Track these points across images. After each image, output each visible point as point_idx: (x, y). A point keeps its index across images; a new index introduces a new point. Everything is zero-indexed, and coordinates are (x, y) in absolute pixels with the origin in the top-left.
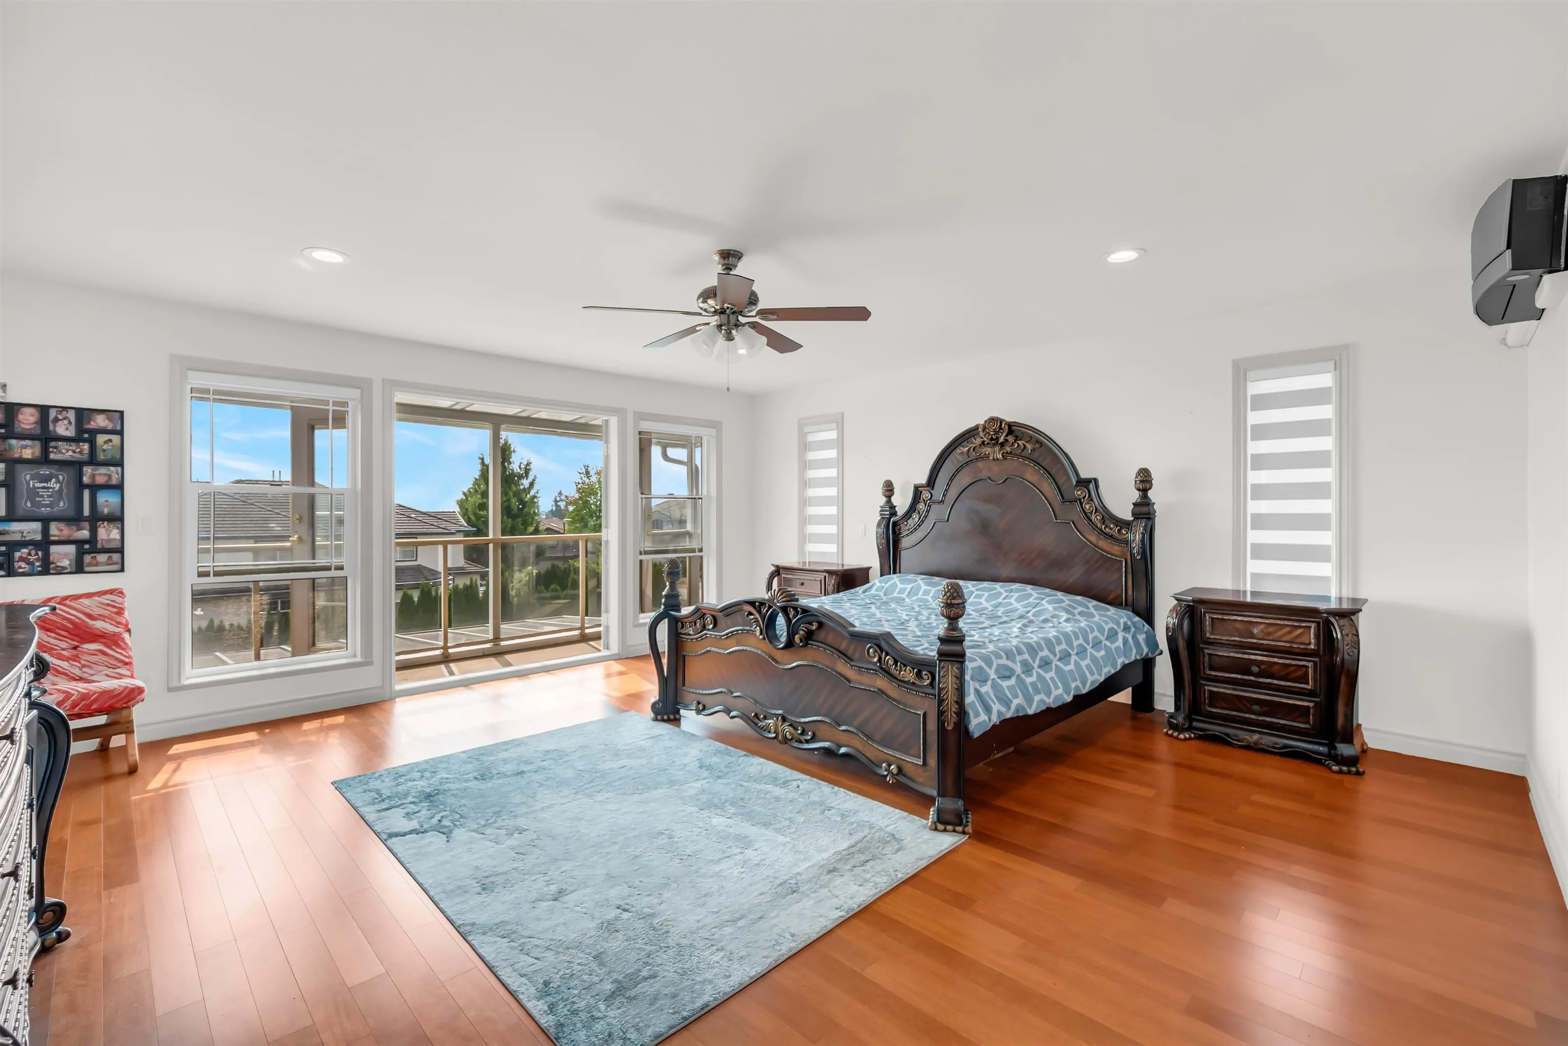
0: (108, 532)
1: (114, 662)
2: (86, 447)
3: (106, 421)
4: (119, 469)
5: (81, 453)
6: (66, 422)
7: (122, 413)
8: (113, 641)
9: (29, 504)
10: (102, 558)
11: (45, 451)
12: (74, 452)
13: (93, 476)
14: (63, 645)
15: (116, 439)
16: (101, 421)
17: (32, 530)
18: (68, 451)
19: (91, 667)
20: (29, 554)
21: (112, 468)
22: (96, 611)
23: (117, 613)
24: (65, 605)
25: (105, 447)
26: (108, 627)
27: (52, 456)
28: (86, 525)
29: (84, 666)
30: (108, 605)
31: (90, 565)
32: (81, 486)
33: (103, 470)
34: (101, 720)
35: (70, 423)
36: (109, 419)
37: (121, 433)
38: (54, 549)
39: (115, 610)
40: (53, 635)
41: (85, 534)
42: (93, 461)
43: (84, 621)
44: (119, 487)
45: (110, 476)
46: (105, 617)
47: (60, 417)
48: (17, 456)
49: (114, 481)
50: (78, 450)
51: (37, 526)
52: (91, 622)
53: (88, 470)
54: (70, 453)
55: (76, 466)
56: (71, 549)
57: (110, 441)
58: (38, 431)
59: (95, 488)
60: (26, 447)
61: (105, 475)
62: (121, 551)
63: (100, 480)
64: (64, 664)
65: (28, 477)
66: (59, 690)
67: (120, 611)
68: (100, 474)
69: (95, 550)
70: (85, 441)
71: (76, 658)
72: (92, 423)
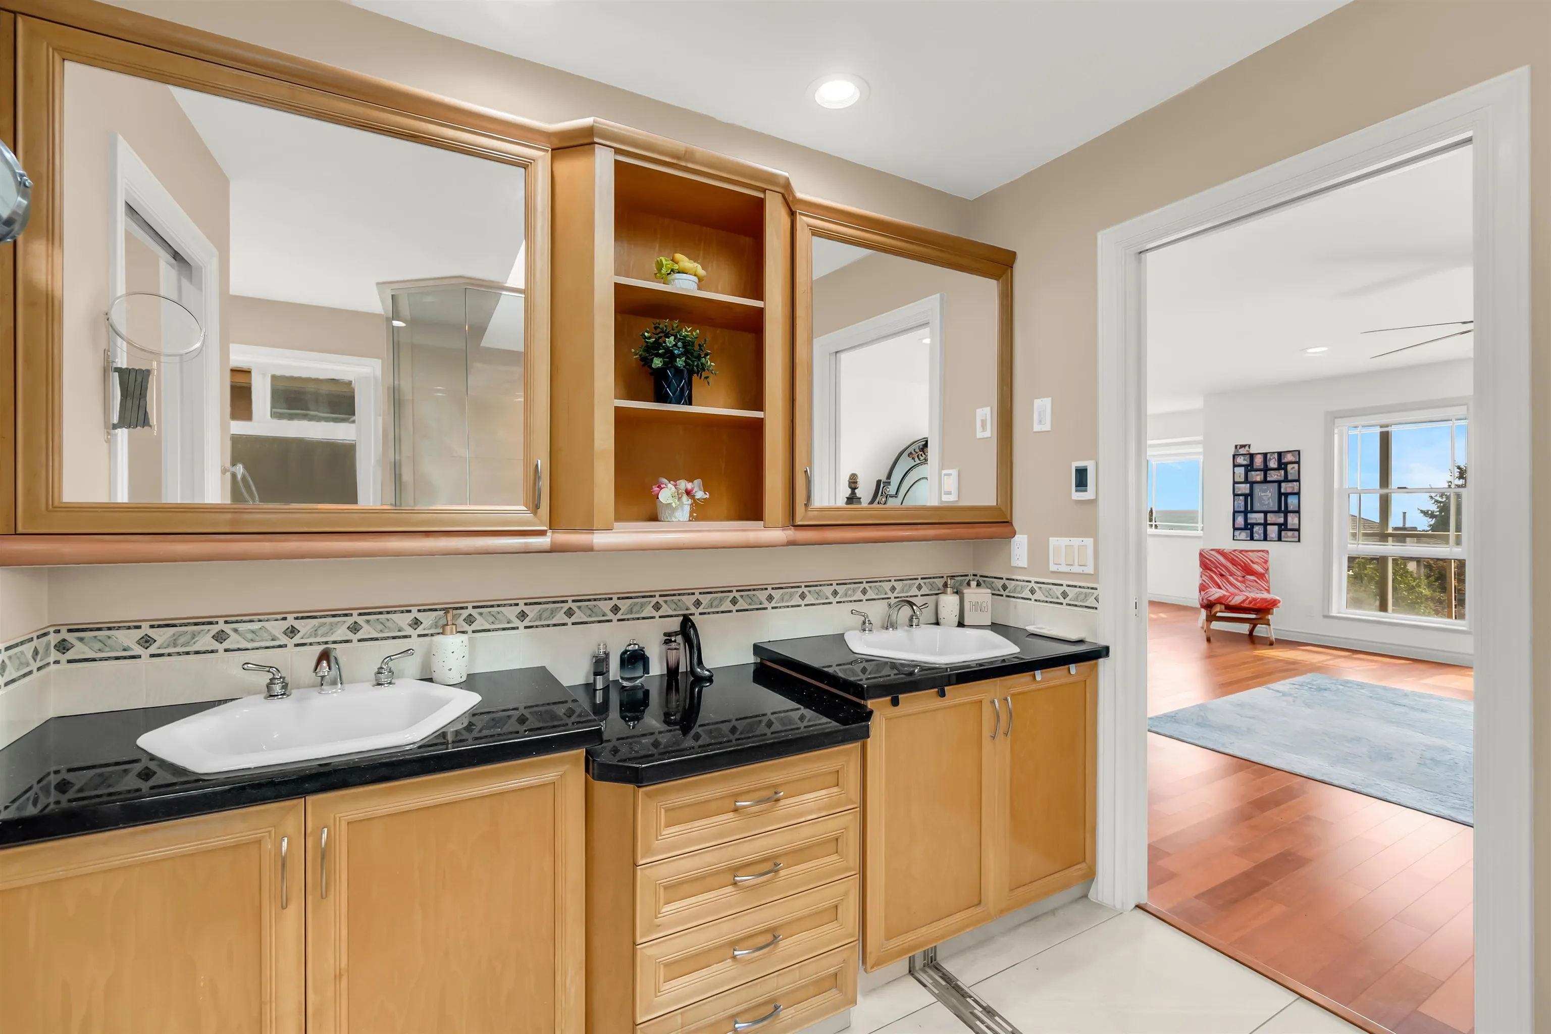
0: (1293, 519)
1: (1262, 589)
2: (1282, 472)
3: (1292, 457)
4: (1298, 483)
5: (1280, 476)
6: (1274, 460)
7: (1299, 452)
8: (1261, 576)
9: (1258, 504)
10: (1290, 533)
11: (1265, 476)
12: (1277, 476)
13: (1286, 489)
14: (1239, 573)
15: (1296, 466)
16: (1289, 458)
17: (1259, 518)
18: (1275, 475)
19: (1250, 588)
20: (1259, 530)
21: (1294, 483)
22: (1256, 560)
23: (1264, 562)
24: (1241, 554)
25: (1291, 472)
26: (1261, 570)
27: (1268, 479)
28: (1282, 515)
29: (1247, 587)
30: (1261, 557)
31: (1285, 537)
32: (1280, 494)
33: (1290, 484)
34: (1253, 616)
35: (1276, 460)
36: (1293, 456)
37: (1298, 463)
38: (1269, 527)
39: (1263, 561)
40: (1235, 567)
41: (1281, 520)
42: (1286, 480)
43: (1249, 563)
44: (1298, 494)
45: (1293, 488)
46: (1258, 563)
47: (1271, 458)
48: (1254, 480)
49: (1296, 491)
50: (1279, 474)
51: (1262, 515)
52: (1251, 564)
53: (1283, 485)
54: (1276, 476)
55: (1279, 482)
56: (1276, 528)
57: (1294, 468)
58: (1262, 467)
59: (1287, 495)
60: (1257, 475)
61: (1291, 487)
62: (1298, 530)
63: (1289, 491)
64: (1239, 584)
65: (1258, 490)
66: (1244, 595)
67: (1266, 562)
68: (1289, 487)
69: (1286, 529)
70: (1282, 469)
71: (1243, 582)
72: (1285, 459)
